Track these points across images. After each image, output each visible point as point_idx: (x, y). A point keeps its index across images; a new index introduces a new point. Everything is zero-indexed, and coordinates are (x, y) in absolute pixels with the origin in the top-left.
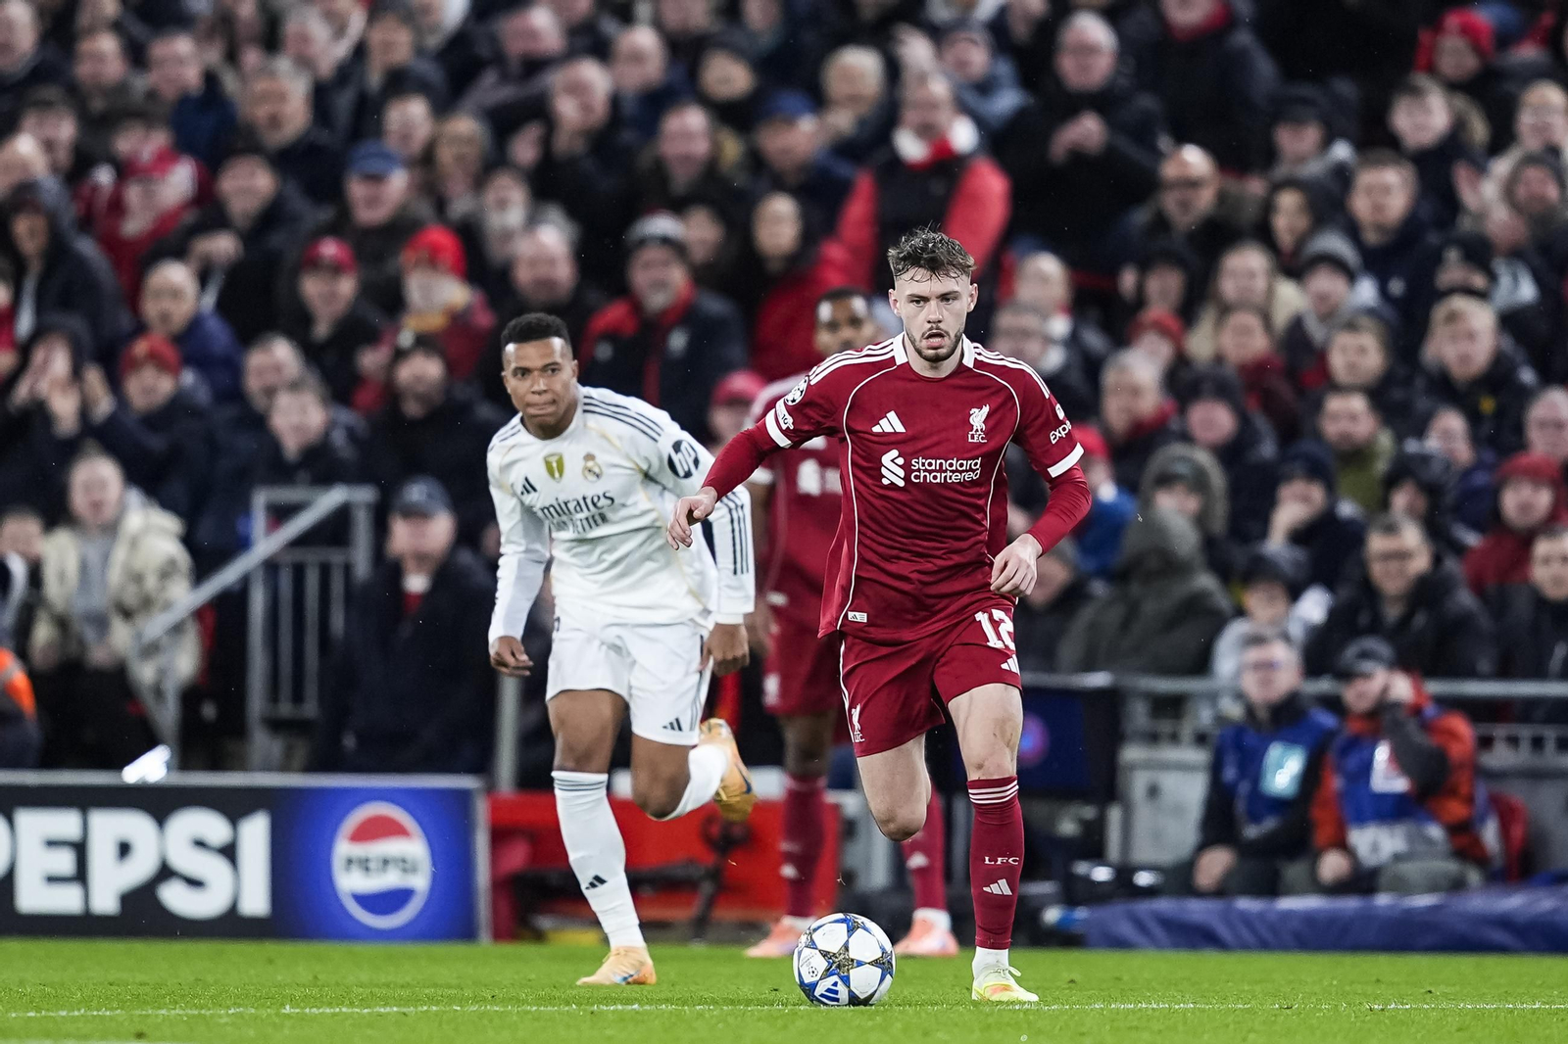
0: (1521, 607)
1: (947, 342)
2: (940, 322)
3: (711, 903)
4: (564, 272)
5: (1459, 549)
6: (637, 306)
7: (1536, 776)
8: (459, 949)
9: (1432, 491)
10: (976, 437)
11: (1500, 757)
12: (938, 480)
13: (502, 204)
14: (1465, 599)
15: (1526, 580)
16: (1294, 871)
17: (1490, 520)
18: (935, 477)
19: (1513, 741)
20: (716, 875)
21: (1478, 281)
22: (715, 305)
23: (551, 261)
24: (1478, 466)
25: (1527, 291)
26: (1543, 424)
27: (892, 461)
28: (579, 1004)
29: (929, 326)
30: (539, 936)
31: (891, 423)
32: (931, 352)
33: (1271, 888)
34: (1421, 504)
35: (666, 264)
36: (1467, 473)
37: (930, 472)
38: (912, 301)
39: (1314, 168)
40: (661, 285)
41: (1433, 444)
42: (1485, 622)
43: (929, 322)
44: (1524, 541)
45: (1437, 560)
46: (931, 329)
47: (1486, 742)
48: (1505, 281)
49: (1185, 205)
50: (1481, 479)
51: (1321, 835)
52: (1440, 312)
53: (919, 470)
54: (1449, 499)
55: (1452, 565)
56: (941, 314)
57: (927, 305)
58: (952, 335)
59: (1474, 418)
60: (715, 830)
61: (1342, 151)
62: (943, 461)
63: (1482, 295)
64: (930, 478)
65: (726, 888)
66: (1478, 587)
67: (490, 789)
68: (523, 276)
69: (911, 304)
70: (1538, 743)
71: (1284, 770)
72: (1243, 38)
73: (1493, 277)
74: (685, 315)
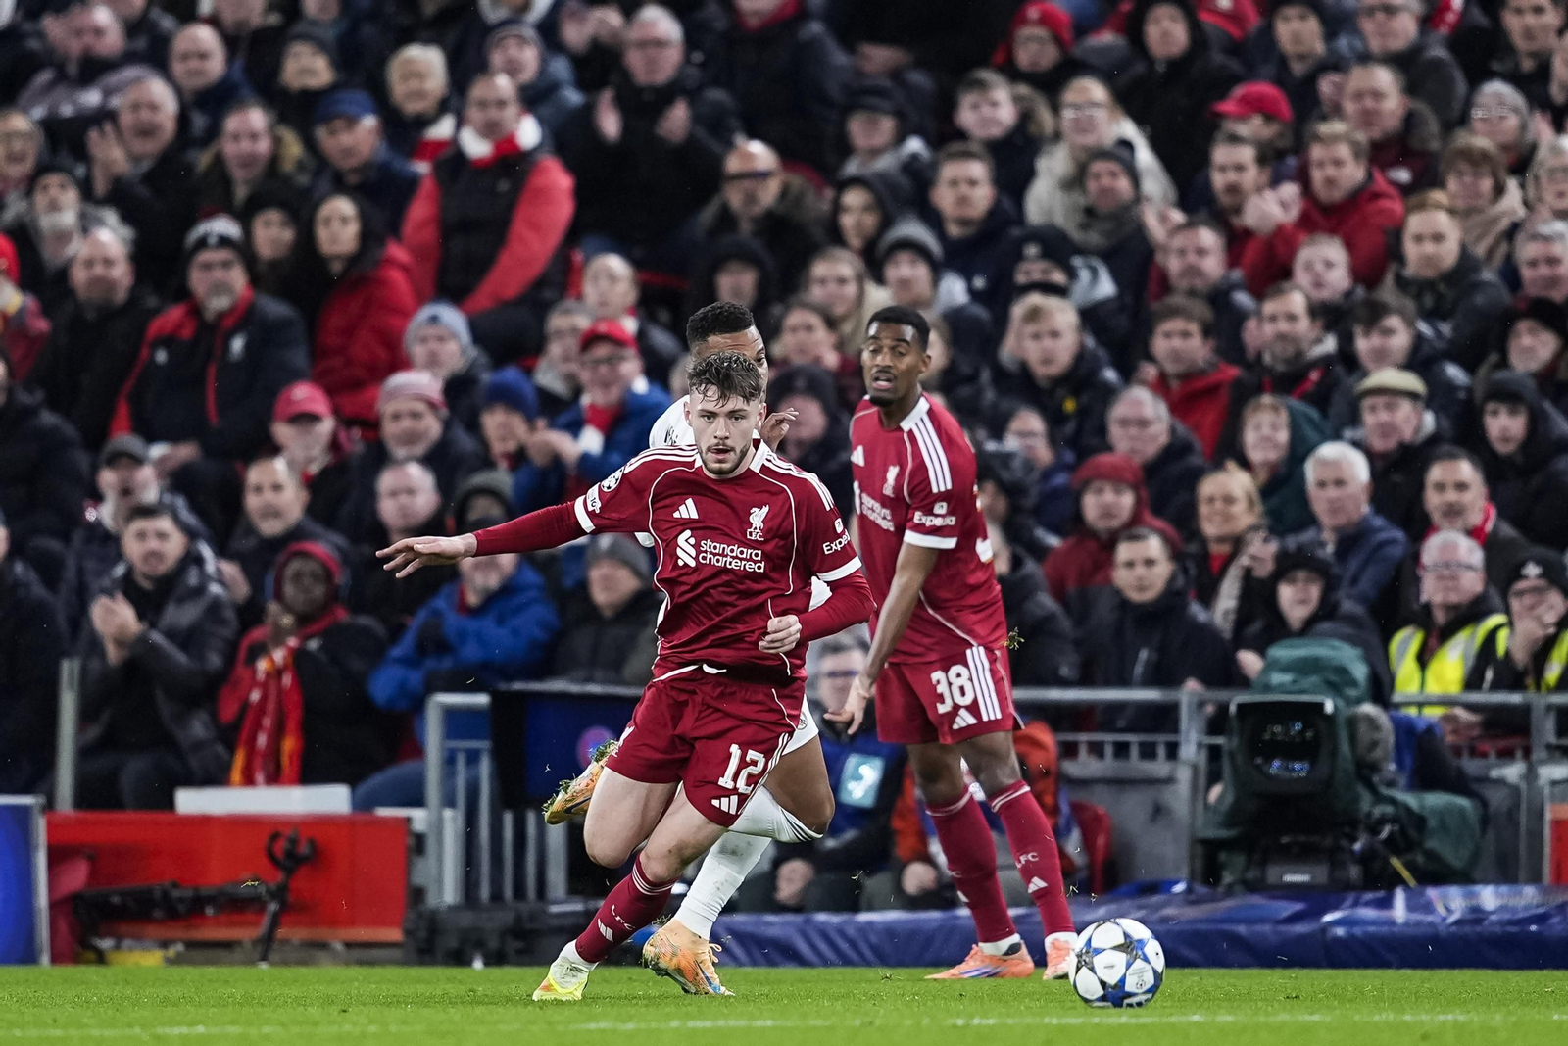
0: (1104, 612)
1: (732, 457)
2: (727, 438)
3: (275, 923)
4: (121, 273)
5: (1040, 552)
6: (195, 310)
7: (1120, 783)
8: (21, 972)
9: (1012, 491)
10: (755, 533)
11: (1084, 766)
12: (720, 564)
13: (54, 207)
14: (1046, 601)
15: (1108, 581)
16: (877, 884)
17: (1072, 523)
18: (718, 561)
19: (1097, 749)
20: (280, 894)
21: (1058, 277)
22: (275, 308)
23: (108, 262)
24: (1058, 467)
25: (1106, 287)
26: (1125, 422)
27: (686, 541)
28: (143, 1027)
29: (716, 441)
30: (101, 959)
31: (688, 510)
32: (717, 465)
33: (852, 901)
34: (1001, 505)
35: (226, 265)
36: (1048, 474)
37: (715, 555)
38: (703, 416)
39: (886, 163)
40: (221, 288)
41: (1011, 443)
42: (1065, 624)
43: (716, 437)
44: (1108, 544)
45: (1016, 562)
46: (718, 445)
47: (1069, 750)
48: (1084, 275)
49: (751, 198)
50: (1061, 479)
51: (902, 847)
52: (1018, 310)
53: (706, 552)
54: (1030, 501)
55: (1030, 566)
56: (728, 430)
57: (716, 421)
58: (738, 451)
59: (1054, 419)
60: (281, 846)
61: (915, 145)
62: (726, 546)
63: (1060, 291)
64: (714, 561)
65: (291, 908)
66: (1059, 593)
67: (49, 806)
68: (79, 276)
69: (702, 419)
70: (1122, 750)
71: (863, 780)
72: (816, 28)
73: (1072, 274)
74: (244, 317)
